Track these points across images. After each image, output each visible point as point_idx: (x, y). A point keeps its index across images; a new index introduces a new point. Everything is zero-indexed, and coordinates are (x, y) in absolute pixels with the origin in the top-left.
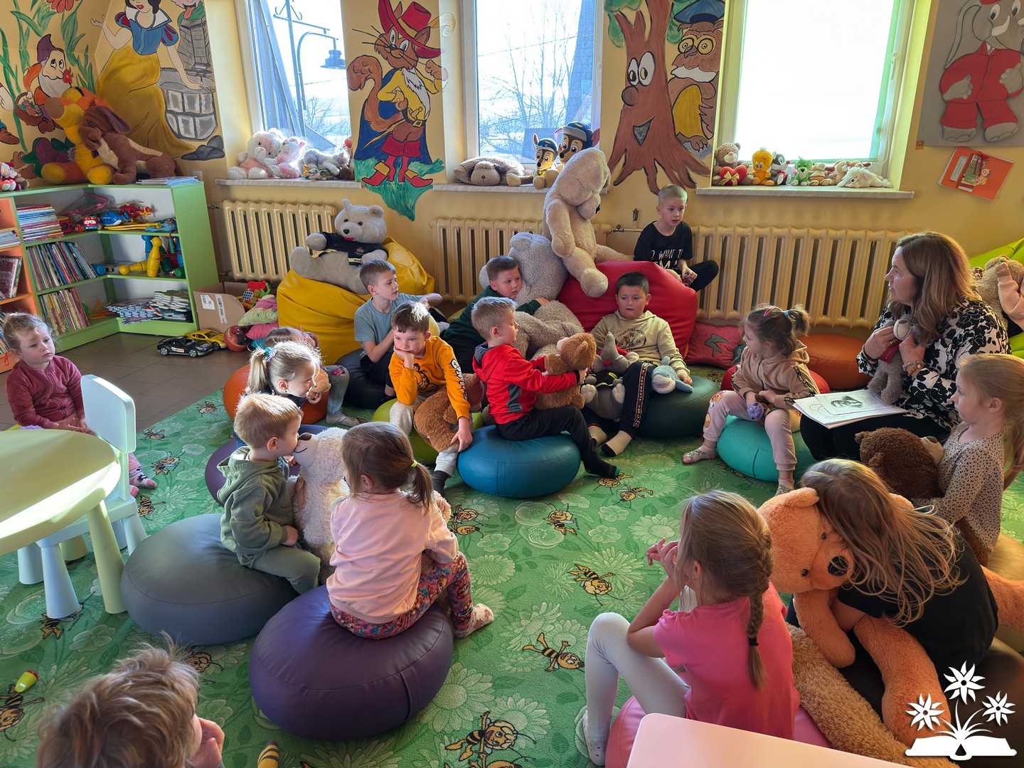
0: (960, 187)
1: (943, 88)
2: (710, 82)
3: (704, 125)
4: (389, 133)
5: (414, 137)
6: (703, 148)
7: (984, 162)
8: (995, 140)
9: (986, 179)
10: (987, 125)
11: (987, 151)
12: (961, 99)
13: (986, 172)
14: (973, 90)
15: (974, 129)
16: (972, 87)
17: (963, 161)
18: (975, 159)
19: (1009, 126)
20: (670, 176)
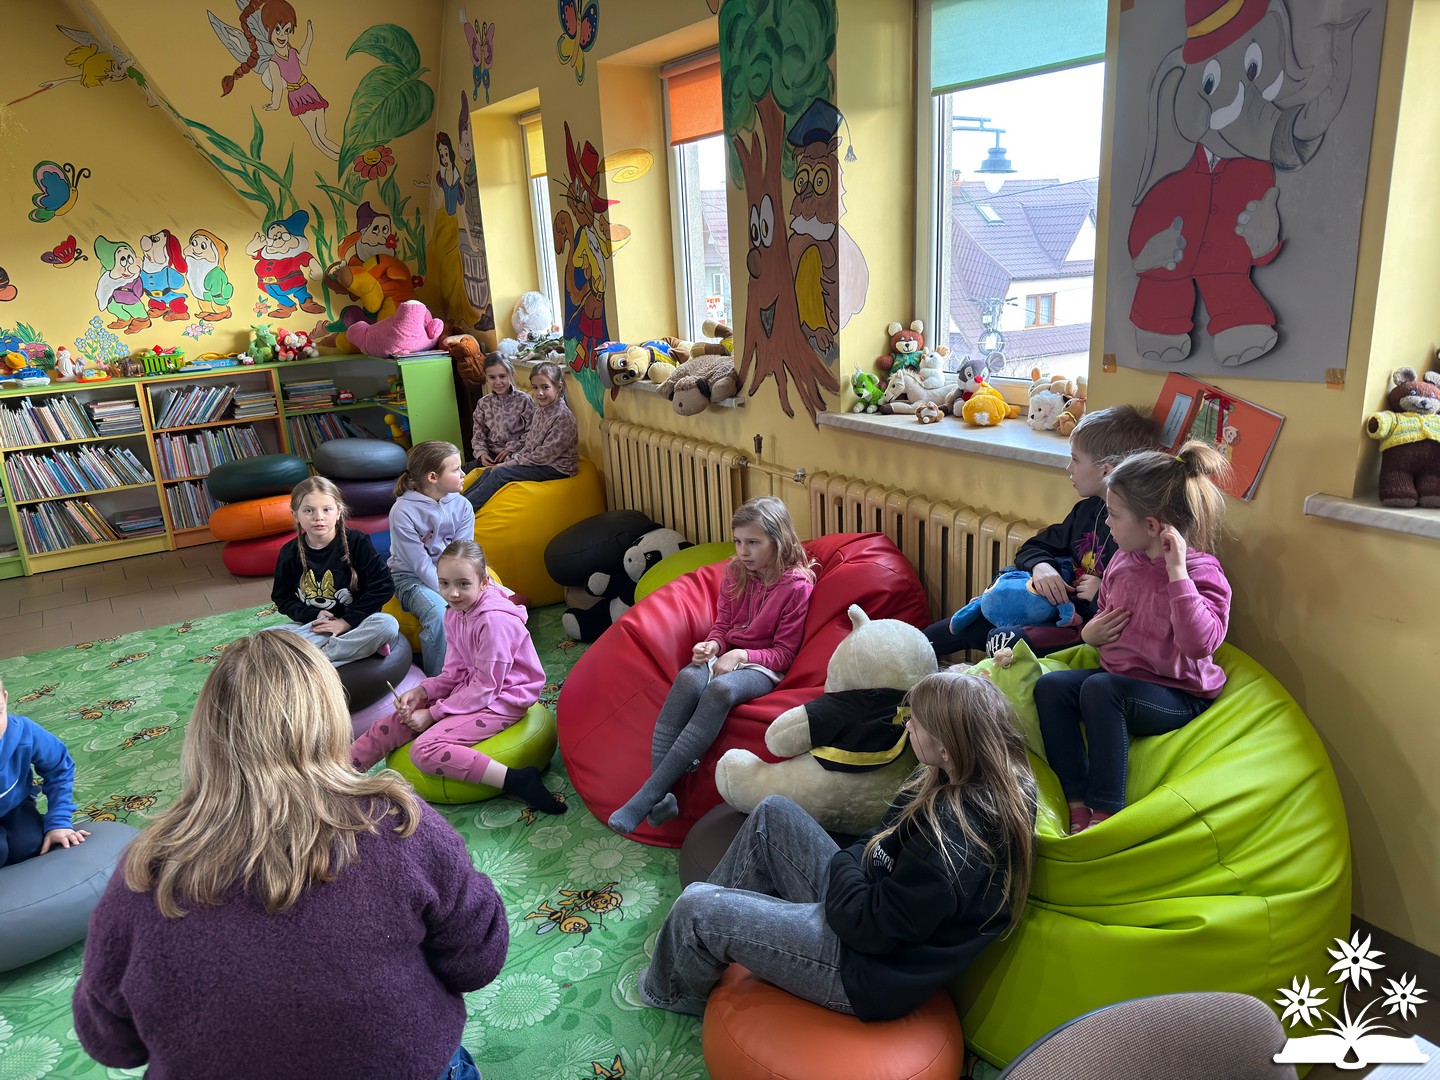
2: (829, 240)
3: (828, 311)
4: (583, 309)
5: (598, 315)
6: (828, 348)
7: (1225, 412)
8: (1233, 362)
9: (1231, 449)
10: (1214, 330)
11: (1230, 387)
12: (1163, 270)
13: (1230, 432)
14: (1186, 252)
15: (1186, 337)
16: (1184, 243)
17: (1182, 404)
18: (1208, 402)
19: (1260, 335)
20: (800, 389)
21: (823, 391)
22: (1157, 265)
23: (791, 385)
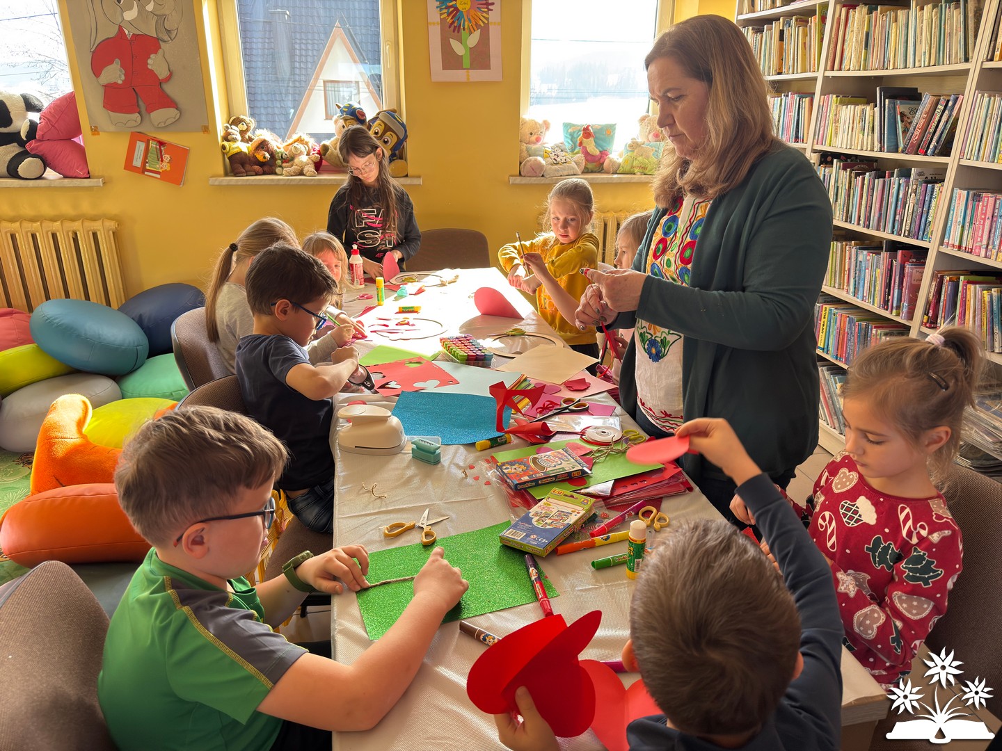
0: (146, 173)
1: (97, 70)
7: (162, 149)
8: (162, 125)
9: (168, 164)
10: (149, 111)
11: (163, 137)
12: (116, 84)
13: (167, 158)
14: (126, 75)
15: (137, 114)
16: (124, 72)
17: (140, 146)
18: (153, 145)
19: (171, 112)
22: (112, 81)
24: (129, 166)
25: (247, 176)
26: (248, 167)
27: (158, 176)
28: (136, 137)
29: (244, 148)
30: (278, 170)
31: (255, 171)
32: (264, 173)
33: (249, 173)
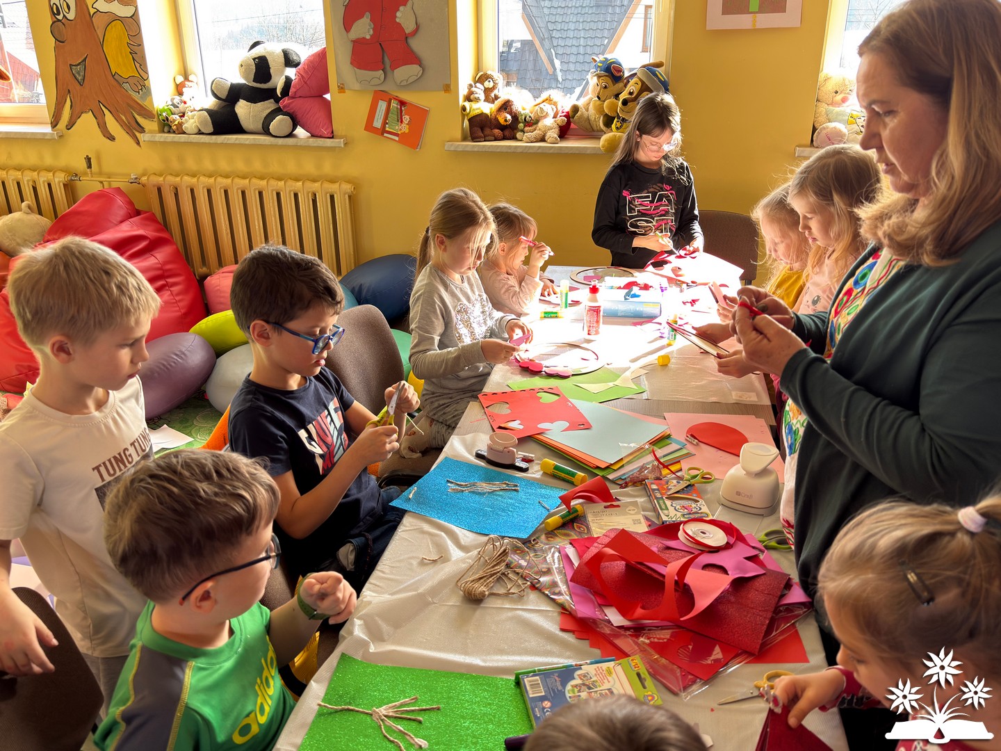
0: (385, 135)
2: (131, 17)
3: (138, 65)
6: (141, 89)
7: (403, 109)
9: (408, 126)
11: (405, 96)
13: (406, 118)
17: (382, 106)
18: (394, 104)
19: (414, 69)
20: (118, 119)
21: (140, 119)
23: (109, 118)
24: (369, 127)
25: (485, 141)
26: (487, 131)
27: (397, 138)
28: (379, 95)
29: (487, 108)
30: (519, 135)
31: (494, 136)
32: (504, 138)
33: (487, 138)
